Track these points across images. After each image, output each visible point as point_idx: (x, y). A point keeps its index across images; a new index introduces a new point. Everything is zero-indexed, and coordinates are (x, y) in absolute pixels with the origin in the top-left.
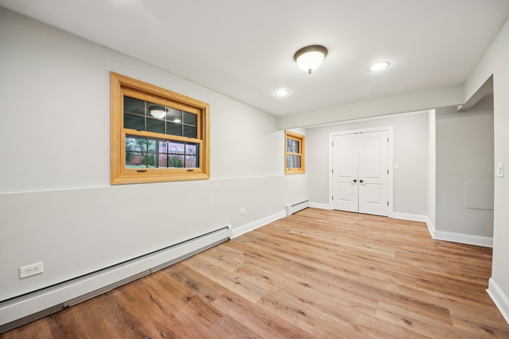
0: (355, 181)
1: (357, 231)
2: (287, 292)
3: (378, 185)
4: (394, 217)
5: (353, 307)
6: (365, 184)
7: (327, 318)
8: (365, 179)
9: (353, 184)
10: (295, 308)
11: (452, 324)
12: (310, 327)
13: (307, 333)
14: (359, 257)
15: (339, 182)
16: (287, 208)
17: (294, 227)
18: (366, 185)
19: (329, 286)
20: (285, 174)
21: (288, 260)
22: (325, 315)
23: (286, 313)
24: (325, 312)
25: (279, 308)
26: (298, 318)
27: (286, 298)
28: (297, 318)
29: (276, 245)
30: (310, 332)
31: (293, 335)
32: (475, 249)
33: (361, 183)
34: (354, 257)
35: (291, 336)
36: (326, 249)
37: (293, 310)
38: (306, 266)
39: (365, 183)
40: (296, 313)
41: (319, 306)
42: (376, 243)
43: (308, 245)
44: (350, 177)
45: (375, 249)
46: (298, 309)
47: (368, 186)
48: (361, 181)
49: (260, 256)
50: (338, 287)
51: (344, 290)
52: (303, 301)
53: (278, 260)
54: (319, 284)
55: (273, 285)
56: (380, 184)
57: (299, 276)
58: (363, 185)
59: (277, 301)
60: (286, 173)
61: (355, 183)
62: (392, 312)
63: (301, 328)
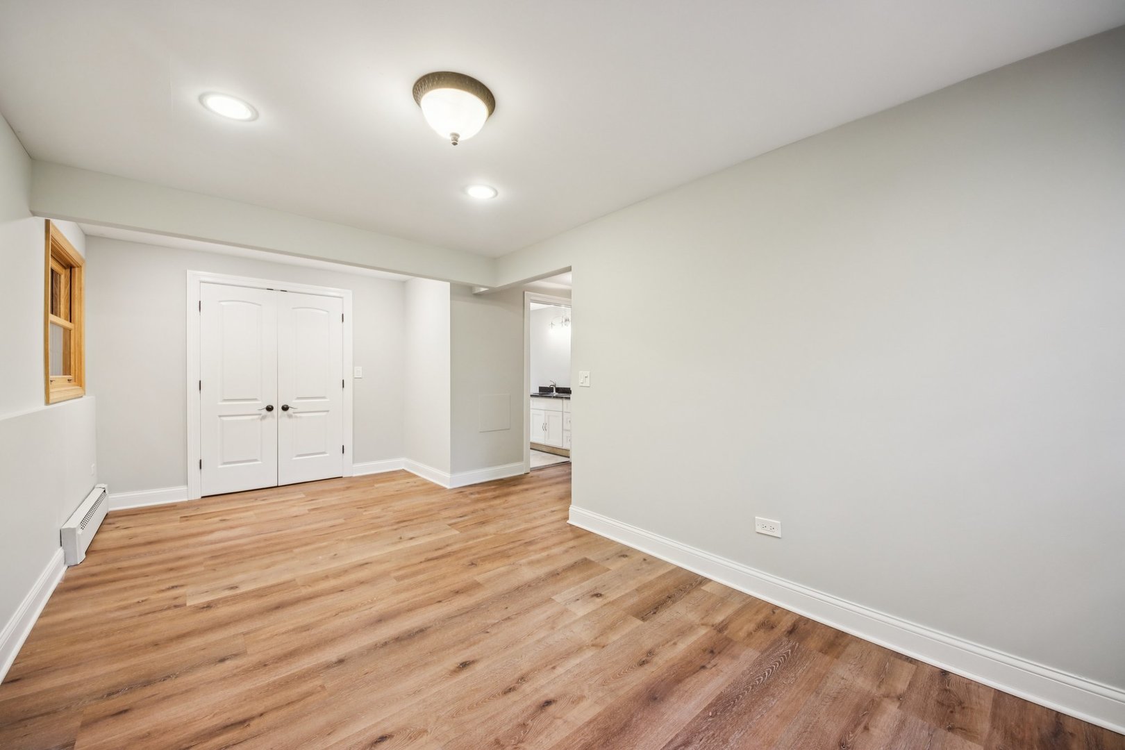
0: (270, 409)
1: (342, 521)
2: (470, 708)
3: (325, 414)
4: (354, 475)
5: (553, 628)
6: (293, 415)
7: (568, 671)
8: (294, 401)
9: (264, 418)
10: (530, 712)
11: (609, 570)
12: (585, 704)
13: (599, 714)
14: (428, 560)
15: (220, 416)
16: (64, 537)
17: (173, 587)
18: (296, 417)
19: (488, 632)
20: (47, 402)
21: (341, 661)
22: (560, 671)
23: (539, 733)
24: (554, 668)
25: (519, 742)
26: (558, 715)
27: (489, 716)
28: (560, 718)
29: (228, 662)
30: (598, 709)
31: (602, 741)
32: (496, 485)
33: (285, 413)
34: (423, 566)
35: (603, 745)
36: (362, 583)
37: (533, 716)
38: (398, 639)
39: (296, 411)
40: (542, 716)
41: (535, 670)
42: (407, 526)
43: (313, 601)
44: (256, 399)
45: (424, 535)
46: (534, 707)
47: (300, 417)
48: (285, 408)
49: (243, 723)
50: (497, 621)
51: (509, 618)
52: (510, 690)
53: (317, 682)
54: (475, 643)
55: (424, 732)
56: (328, 411)
57: (426, 664)
58: (290, 416)
59: (492, 738)
60: (52, 397)
61: (269, 413)
62: (577, 598)
63: (586, 720)
